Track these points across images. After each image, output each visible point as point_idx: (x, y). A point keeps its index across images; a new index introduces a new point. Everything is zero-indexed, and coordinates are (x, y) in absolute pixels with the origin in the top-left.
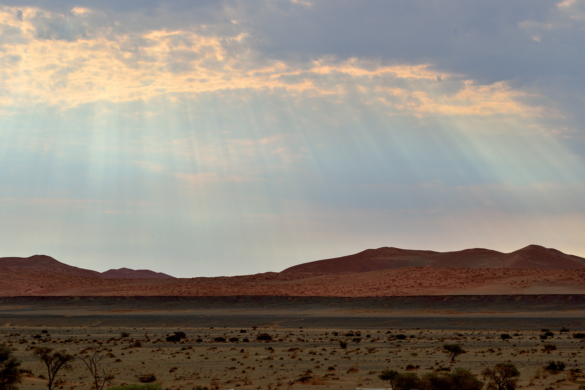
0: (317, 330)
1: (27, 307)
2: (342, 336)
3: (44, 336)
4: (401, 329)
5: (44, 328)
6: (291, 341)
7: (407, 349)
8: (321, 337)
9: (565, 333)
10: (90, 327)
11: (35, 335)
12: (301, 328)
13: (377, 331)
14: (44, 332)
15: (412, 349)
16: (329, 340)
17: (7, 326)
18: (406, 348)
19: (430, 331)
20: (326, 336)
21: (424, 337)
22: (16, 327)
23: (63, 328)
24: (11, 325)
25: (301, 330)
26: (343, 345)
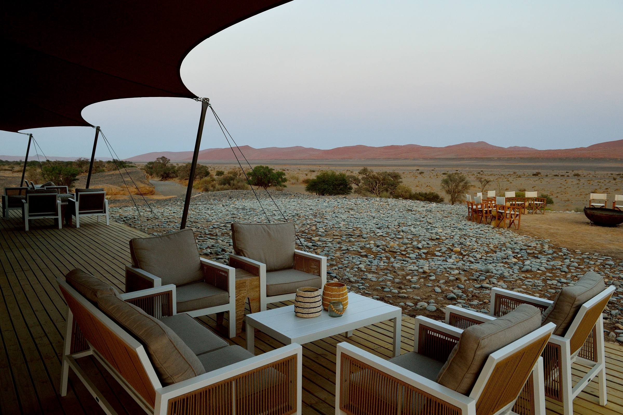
26: (615, 179)
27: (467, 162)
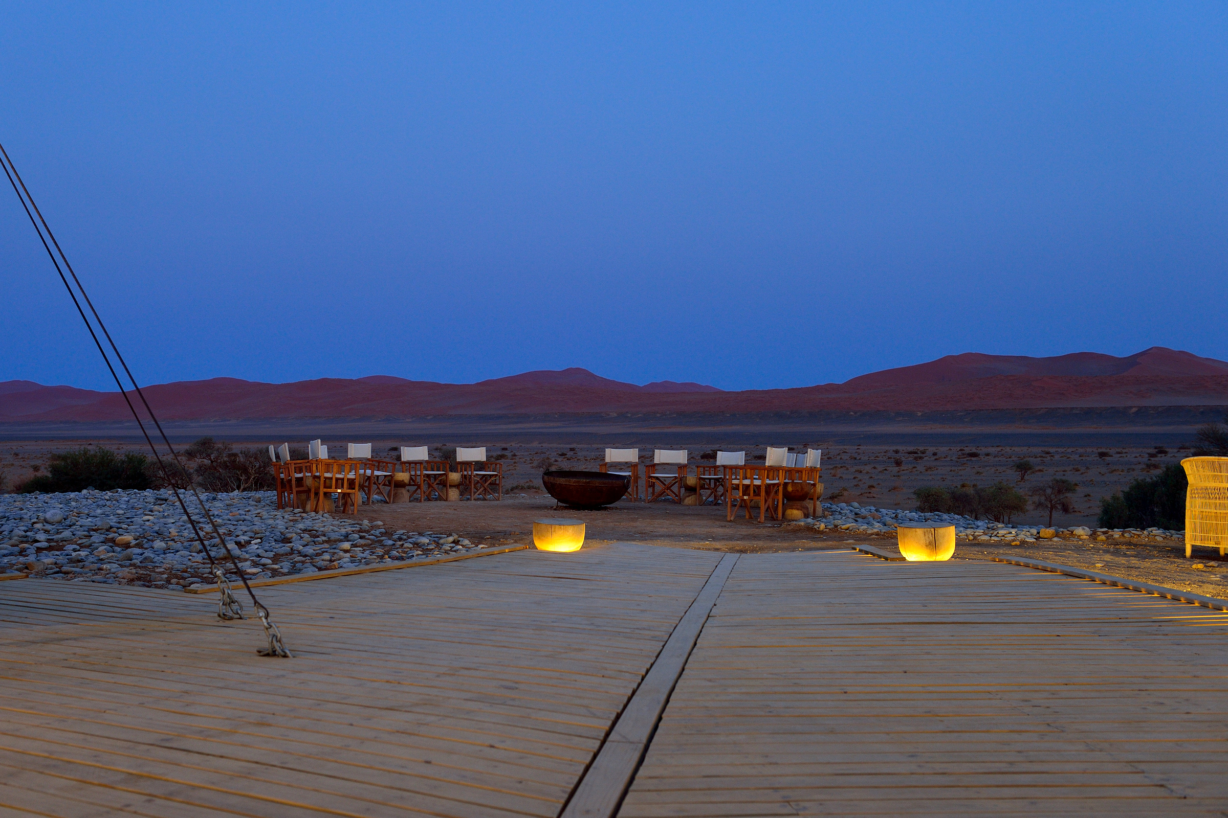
0: (878, 447)
1: (559, 424)
2: (903, 454)
3: (571, 453)
4: (978, 447)
5: (572, 446)
6: (841, 459)
7: (974, 467)
8: (878, 455)
9: (1184, 450)
10: (623, 445)
11: (560, 453)
12: (859, 445)
13: (948, 448)
14: (572, 449)
15: (980, 467)
16: (887, 458)
17: (535, 444)
18: (972, 466)
19: (1013, 449)
20: (885, 454)
21: (1002, 455)
22: (545, 445)
23: (595, 446)
24: (540, 443)
25: (859, 447)
26: (898, 463)
27: (535, 425)
